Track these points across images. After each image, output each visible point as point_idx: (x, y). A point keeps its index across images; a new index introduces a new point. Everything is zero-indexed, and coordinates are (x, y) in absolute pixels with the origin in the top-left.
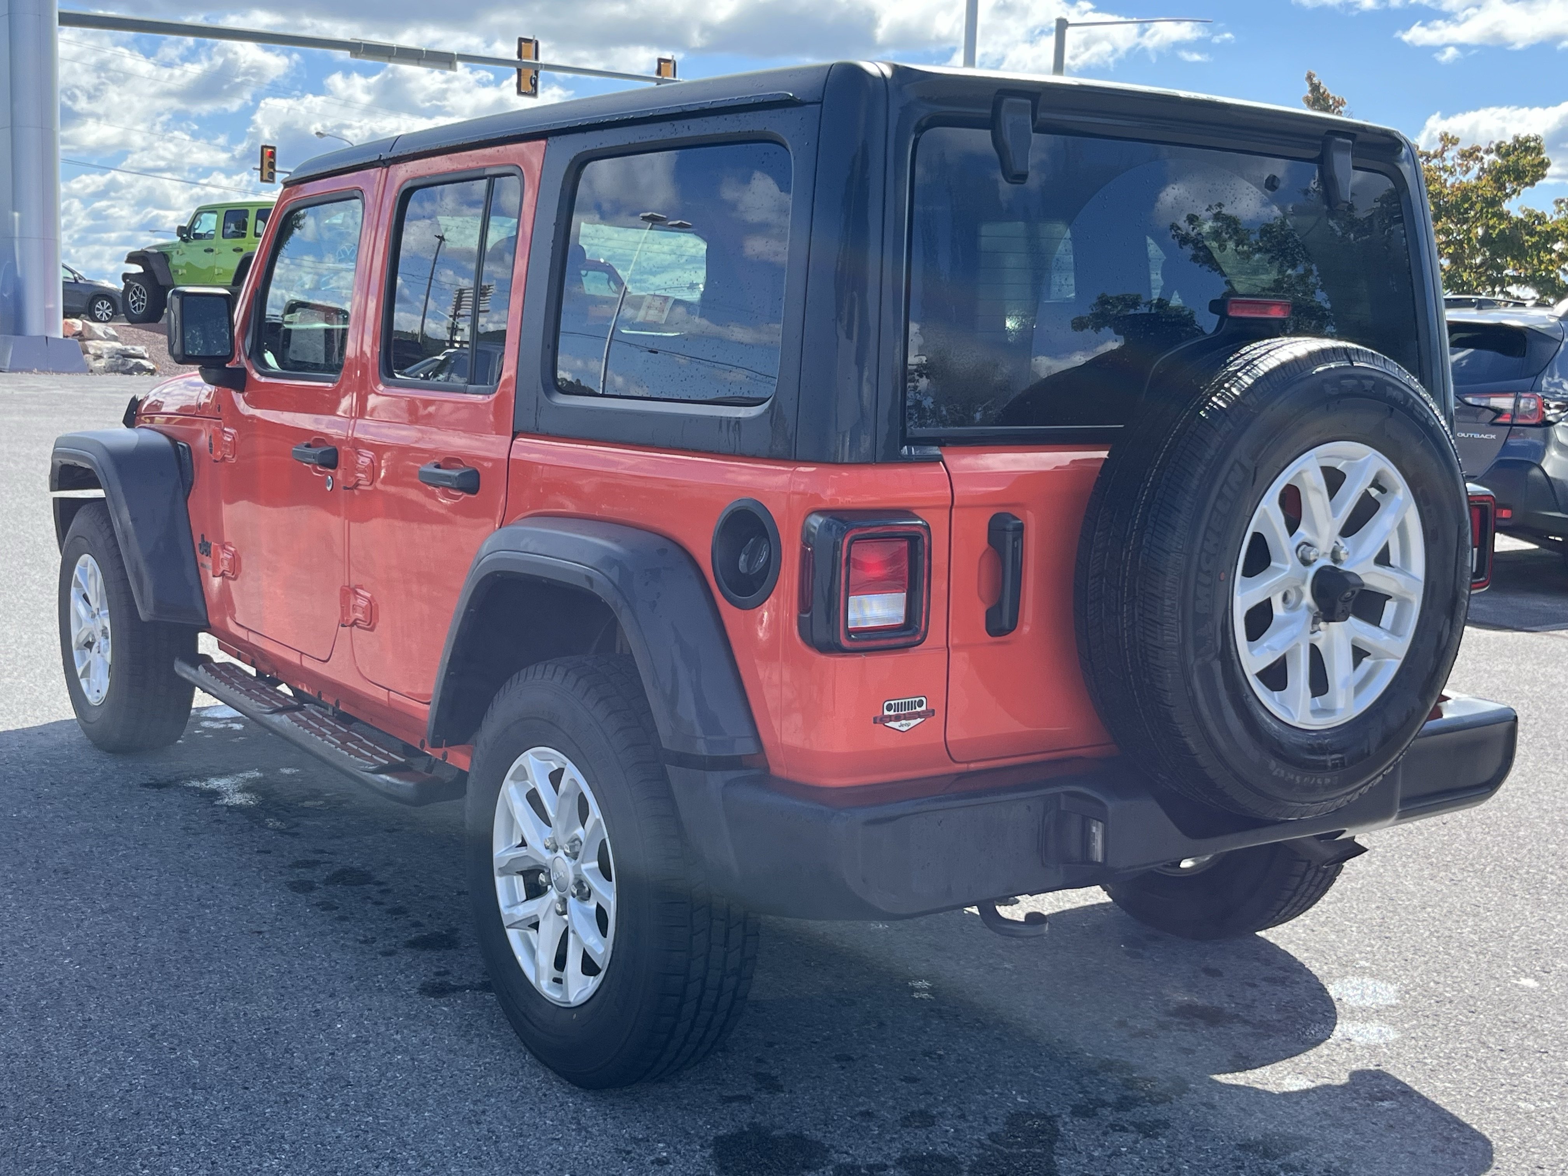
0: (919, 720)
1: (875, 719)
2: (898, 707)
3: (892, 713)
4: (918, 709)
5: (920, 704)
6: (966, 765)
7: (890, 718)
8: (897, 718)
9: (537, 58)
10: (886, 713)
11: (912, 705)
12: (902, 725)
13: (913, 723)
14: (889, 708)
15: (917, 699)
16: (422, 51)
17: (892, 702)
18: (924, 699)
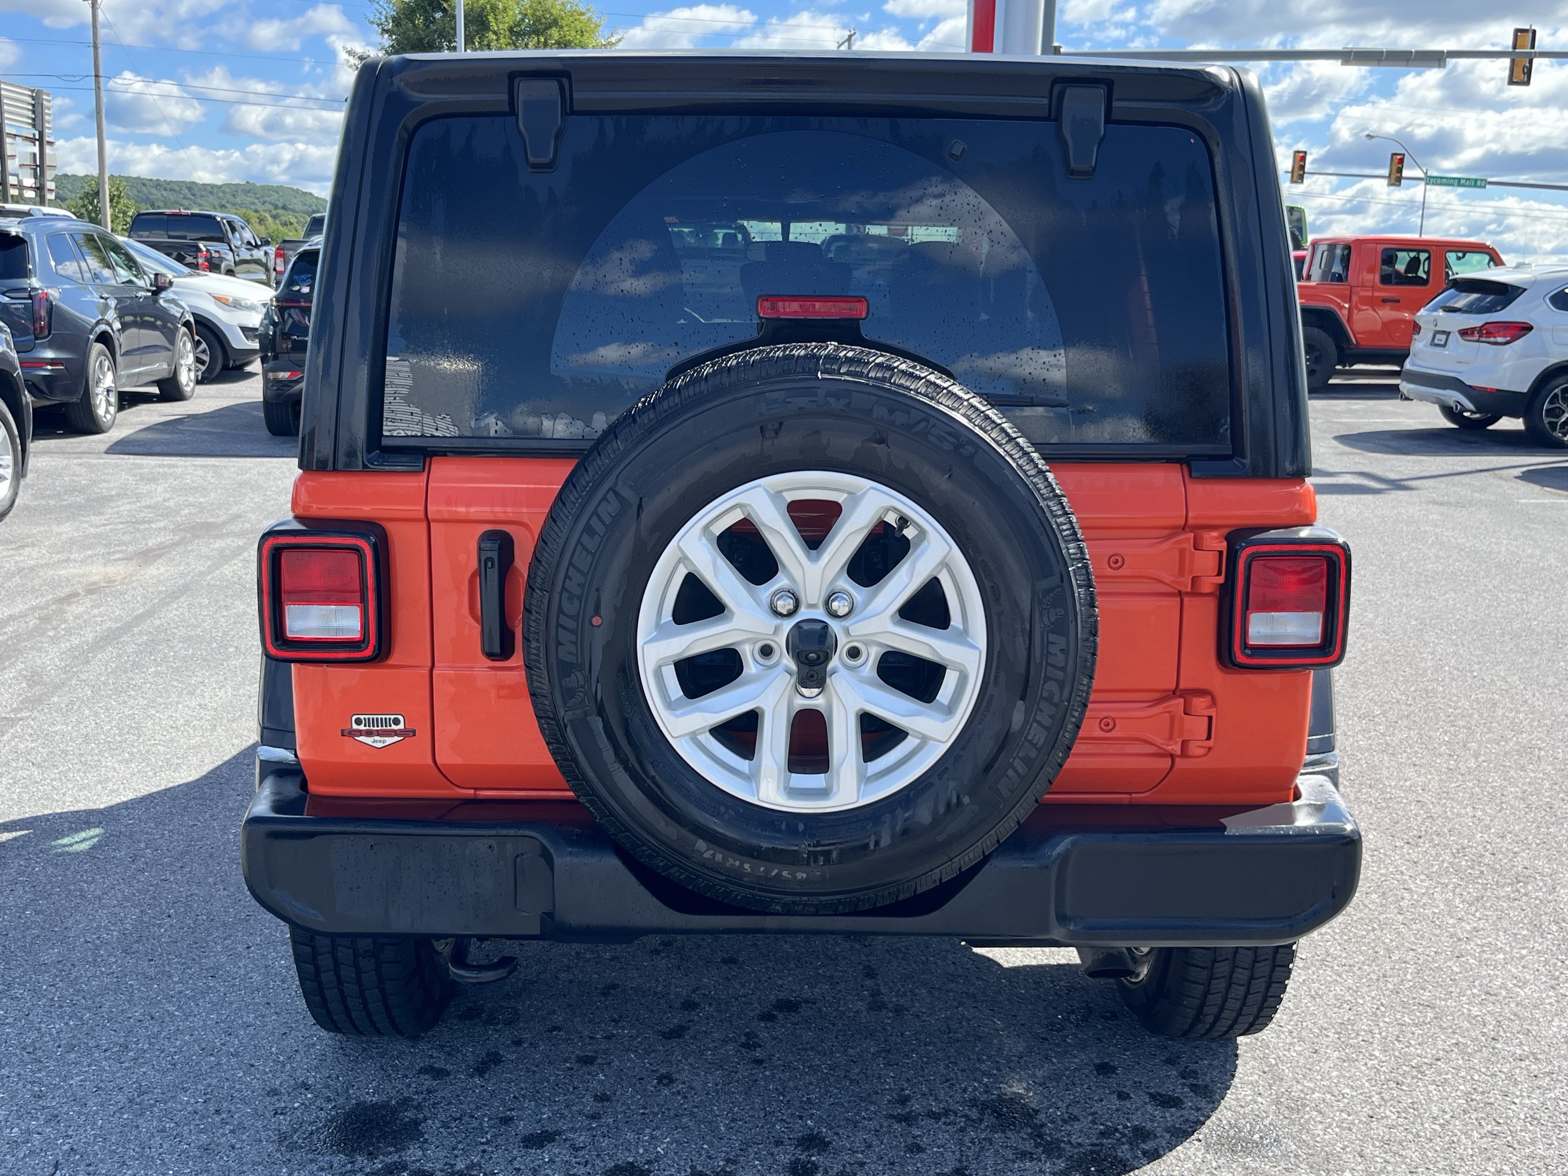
0: (396, 739)
1: (342, 731)
2: (368, 722)
3: (362, 727)
4: (394, 727)
5: (396, 722)
6: (472, 791)
7: (360, 733)
8: (369, 733)
9: (1533, 47)
10: (355, 726)
11: (386, 722)
12: (375, 741)
13: (390, 740)
14: (359, 722)
15: (392, 717)
16: (1411, 52)
17: (362, 717)
18: (400, 717)
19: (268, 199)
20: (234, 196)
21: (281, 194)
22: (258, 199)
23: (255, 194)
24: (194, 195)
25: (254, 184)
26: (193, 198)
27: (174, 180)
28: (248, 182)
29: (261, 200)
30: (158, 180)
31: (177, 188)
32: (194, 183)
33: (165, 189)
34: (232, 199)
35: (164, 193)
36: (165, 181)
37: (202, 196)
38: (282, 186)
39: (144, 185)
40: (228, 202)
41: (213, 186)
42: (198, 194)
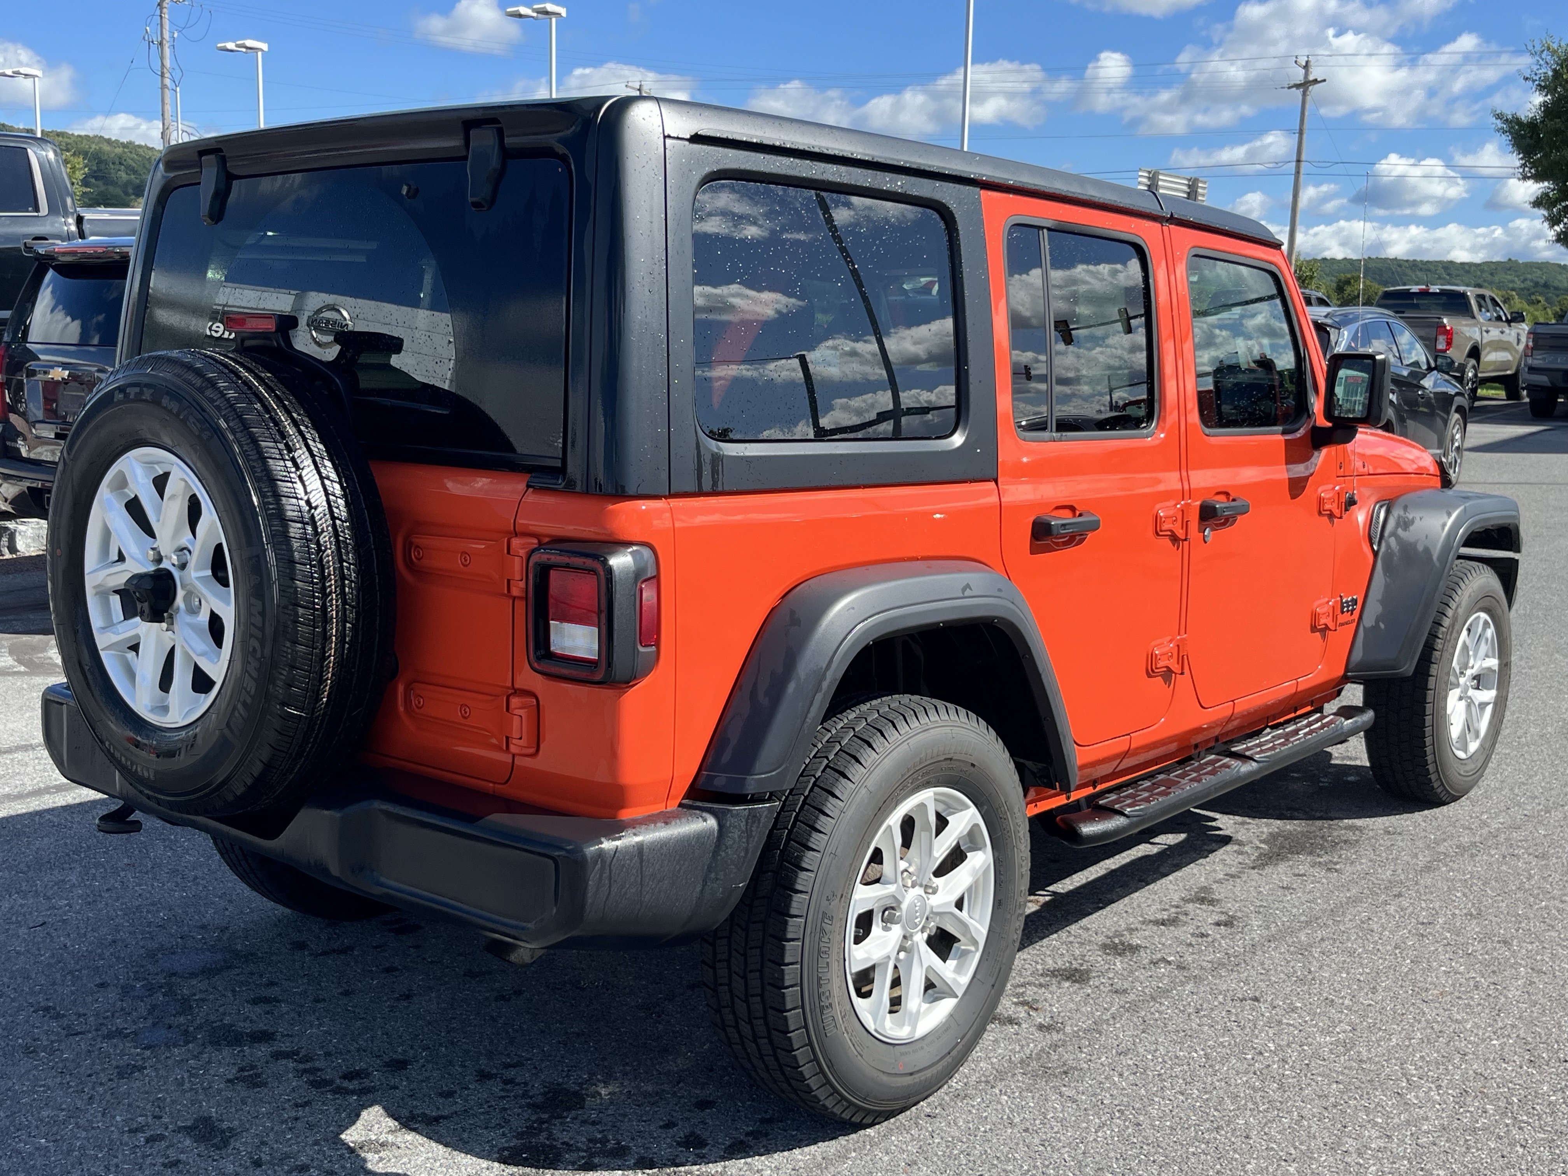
19: (1529, 276)
20: (1492, 274)
21: (1545, 270)
22: (1518, 276)
23: (1516, 271)
24: (1449, 275)
25: (1516, 261)
26: (1448, 277)
27: (1431, 259)
28: (1510, 260)
29: (1522, 278)
30: (1415, 261)
31: (1432, 268)
32: (1451, 262)
33: (1421, 270)
34: (1489, 278)
35: (1419, 273)
36: (1421, 261)
37: (1458, 276)
38: (1548, 263)
39: (1400, 266)
40: (1485, 281)
41: (1471, 265)
42: (1454, 272)
